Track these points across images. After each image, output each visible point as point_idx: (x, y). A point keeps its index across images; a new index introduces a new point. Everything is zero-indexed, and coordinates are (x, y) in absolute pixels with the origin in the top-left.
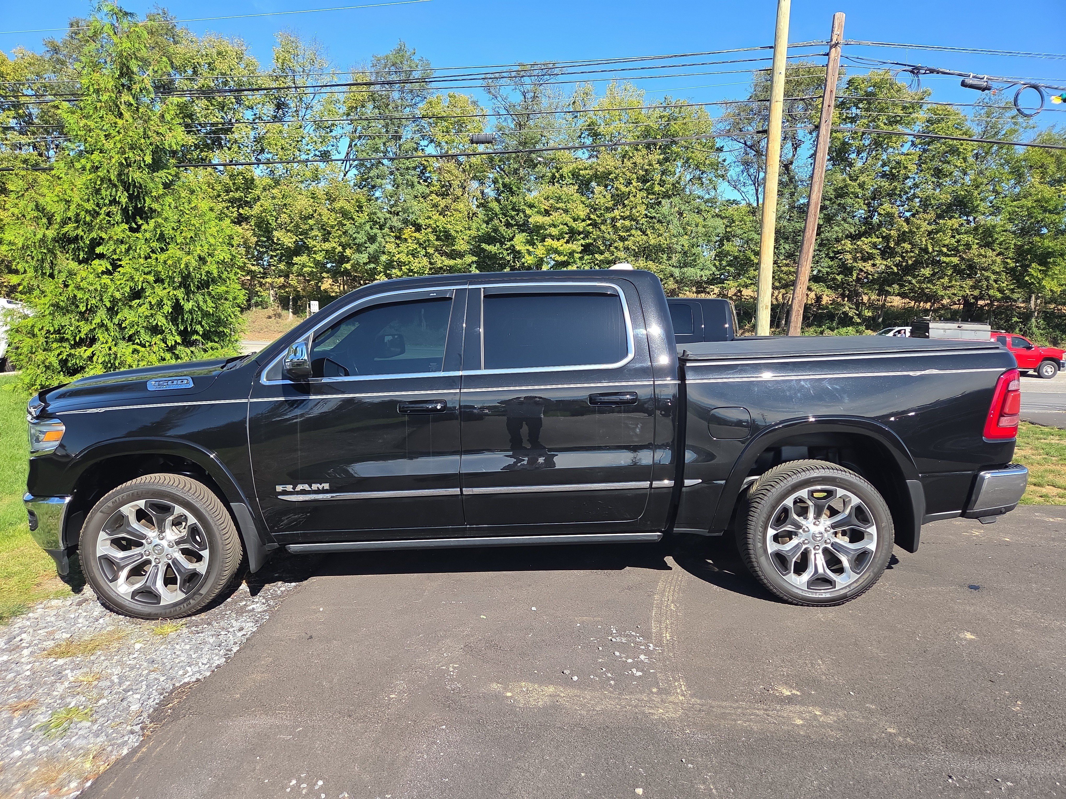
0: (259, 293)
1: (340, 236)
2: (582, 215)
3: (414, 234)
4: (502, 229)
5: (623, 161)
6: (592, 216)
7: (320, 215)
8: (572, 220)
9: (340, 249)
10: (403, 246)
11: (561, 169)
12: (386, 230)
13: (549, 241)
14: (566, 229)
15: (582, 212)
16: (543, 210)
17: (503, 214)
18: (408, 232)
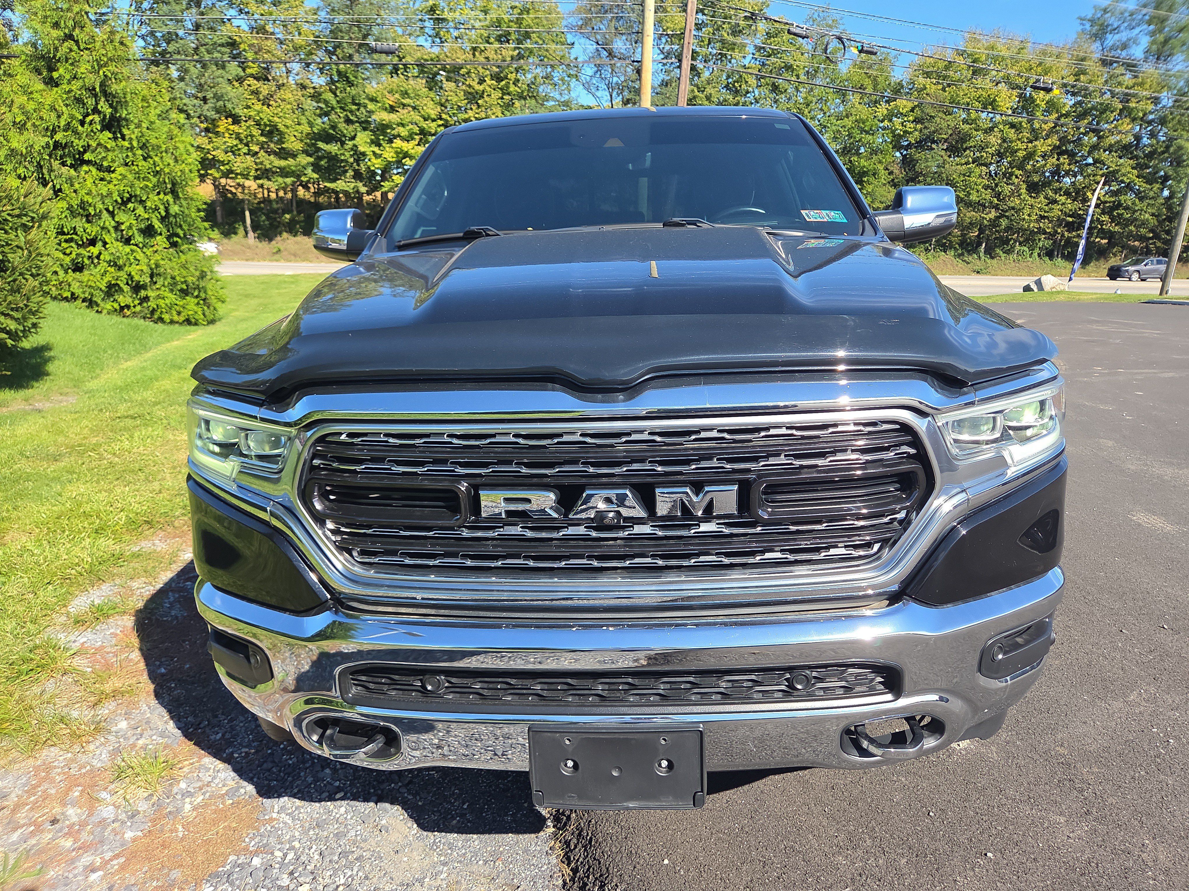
2: (433, 114)
3: (231, 127)
4: (342, 126)
5: (474, 55)
6: (444, 116)
8: (422, 120)
10: (218, 141)
11: (404, 57)
13: (398, 143)
14: (416, 130)
15: (433, 111)
16: (387, 106)
17: (341, 108)
18: (224, 124)
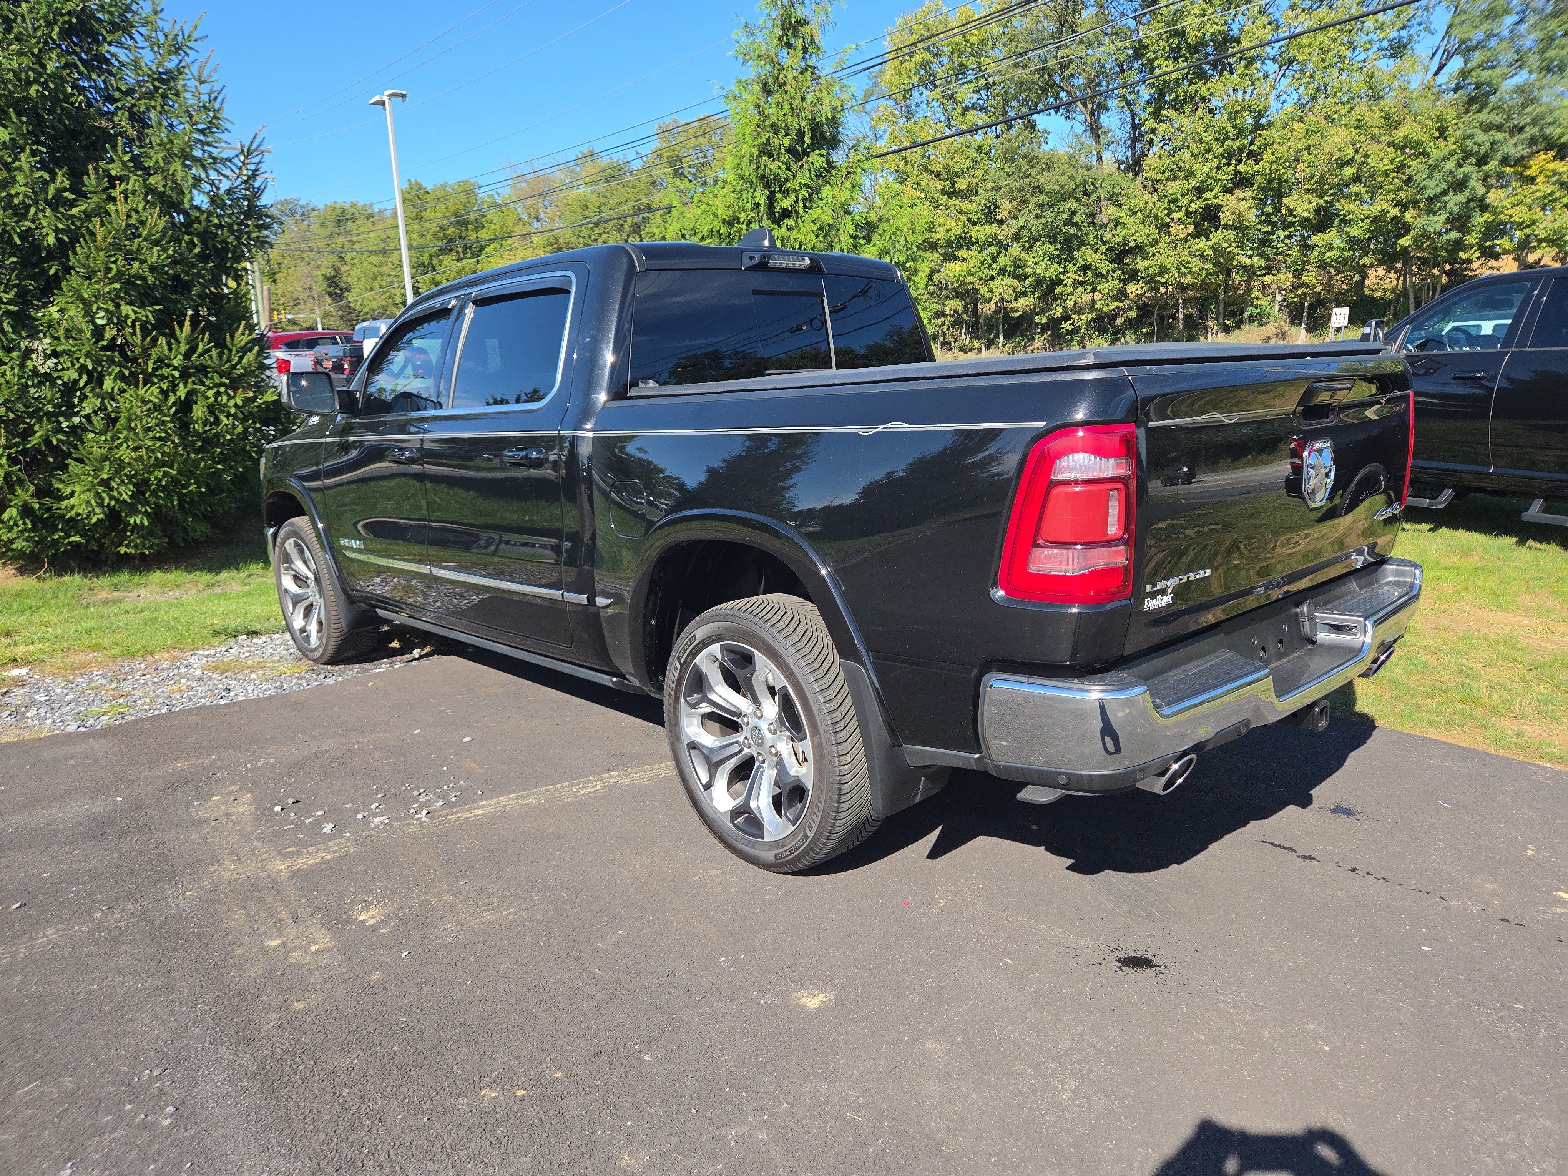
0: (1255, 302)
1: (1399, 188)
3: (1551, 166)
7: (1366, 156)
9: (1395, 211)
10: (1524, 192)
12: (1492, 165)
18: (1540, 162)
